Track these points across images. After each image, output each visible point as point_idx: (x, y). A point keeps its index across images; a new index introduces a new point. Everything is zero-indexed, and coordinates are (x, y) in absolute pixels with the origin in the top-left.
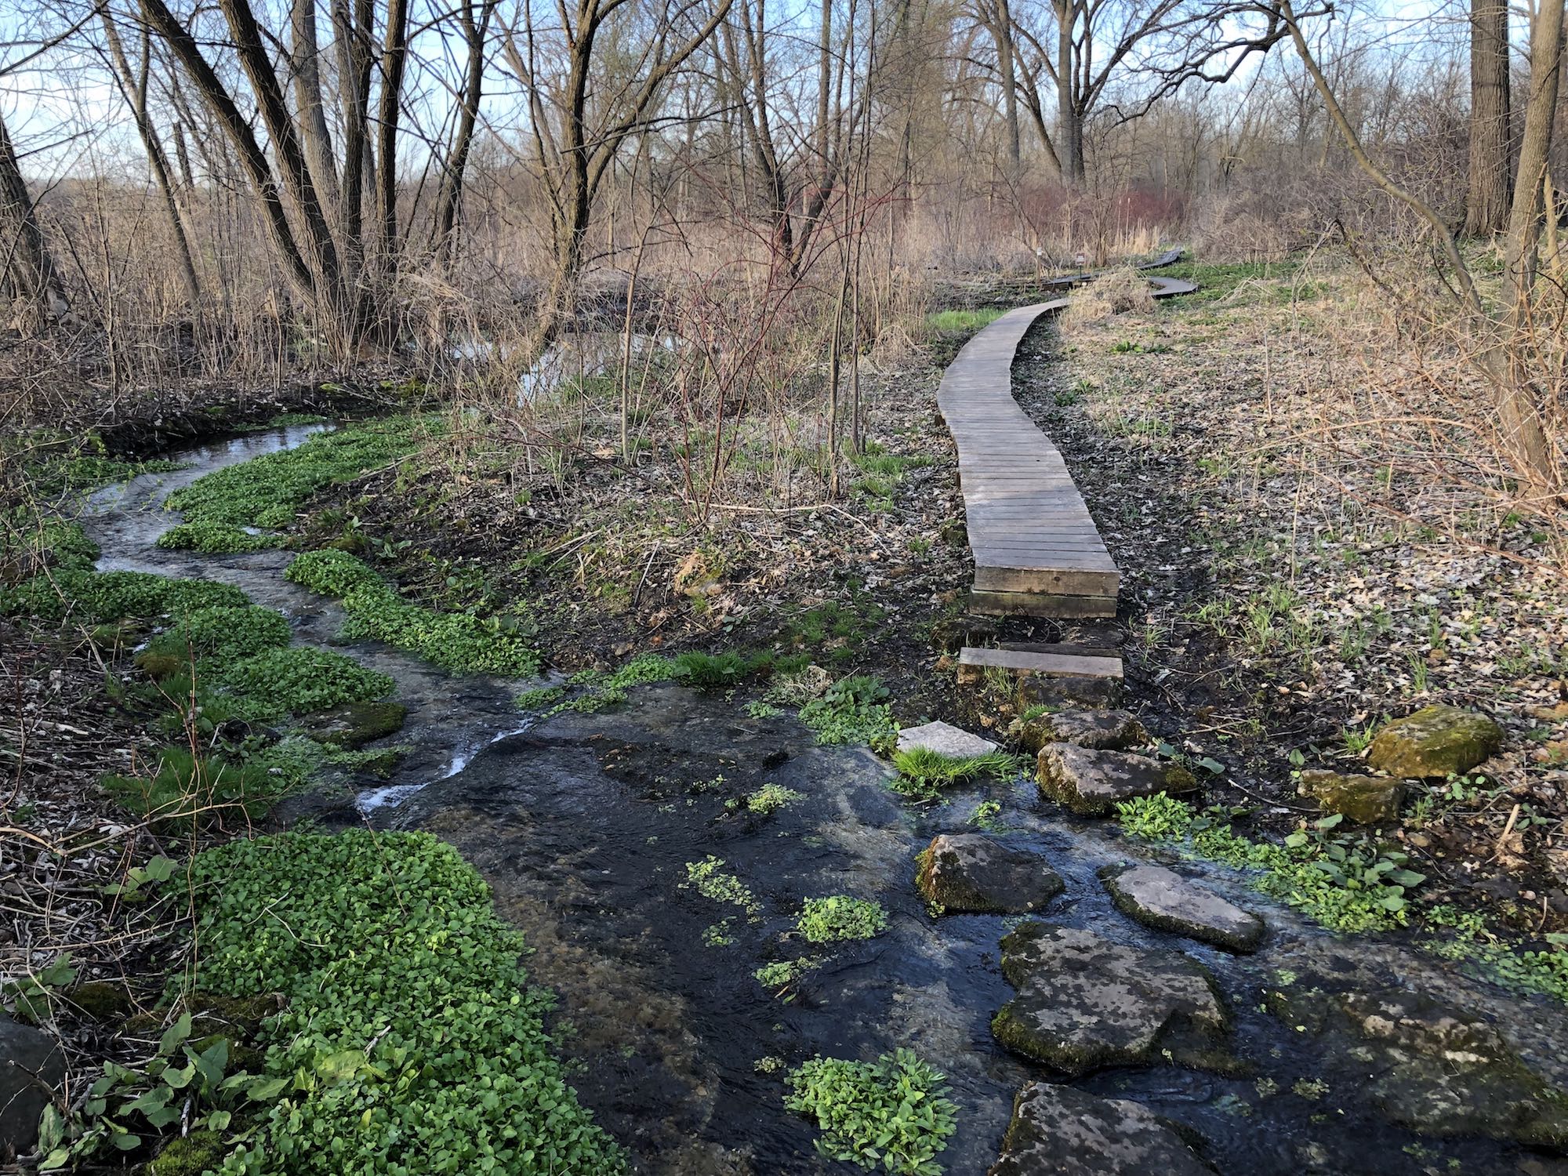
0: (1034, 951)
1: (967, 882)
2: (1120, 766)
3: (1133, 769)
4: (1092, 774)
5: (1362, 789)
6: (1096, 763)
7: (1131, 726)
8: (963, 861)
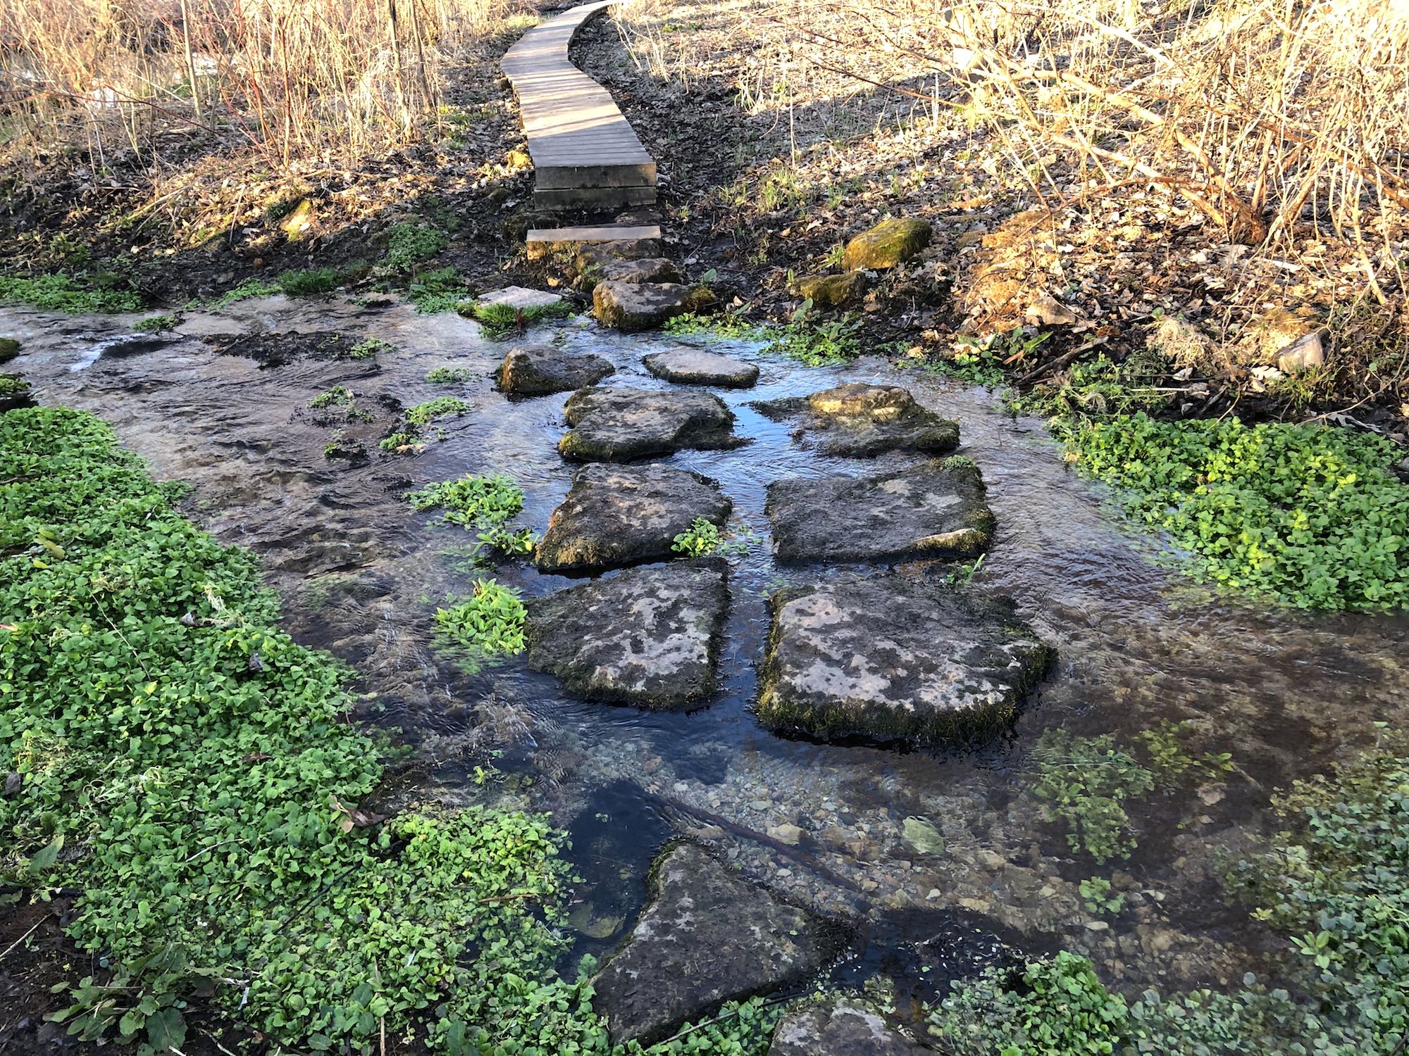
0: (591, 401)
1: (536, 372)
2: (658, 292)
3: (667, 292)
4: (637, 298)
5: (833, 281)
6: (640, 292)
7: (666, 268)
8: (533, 359)
